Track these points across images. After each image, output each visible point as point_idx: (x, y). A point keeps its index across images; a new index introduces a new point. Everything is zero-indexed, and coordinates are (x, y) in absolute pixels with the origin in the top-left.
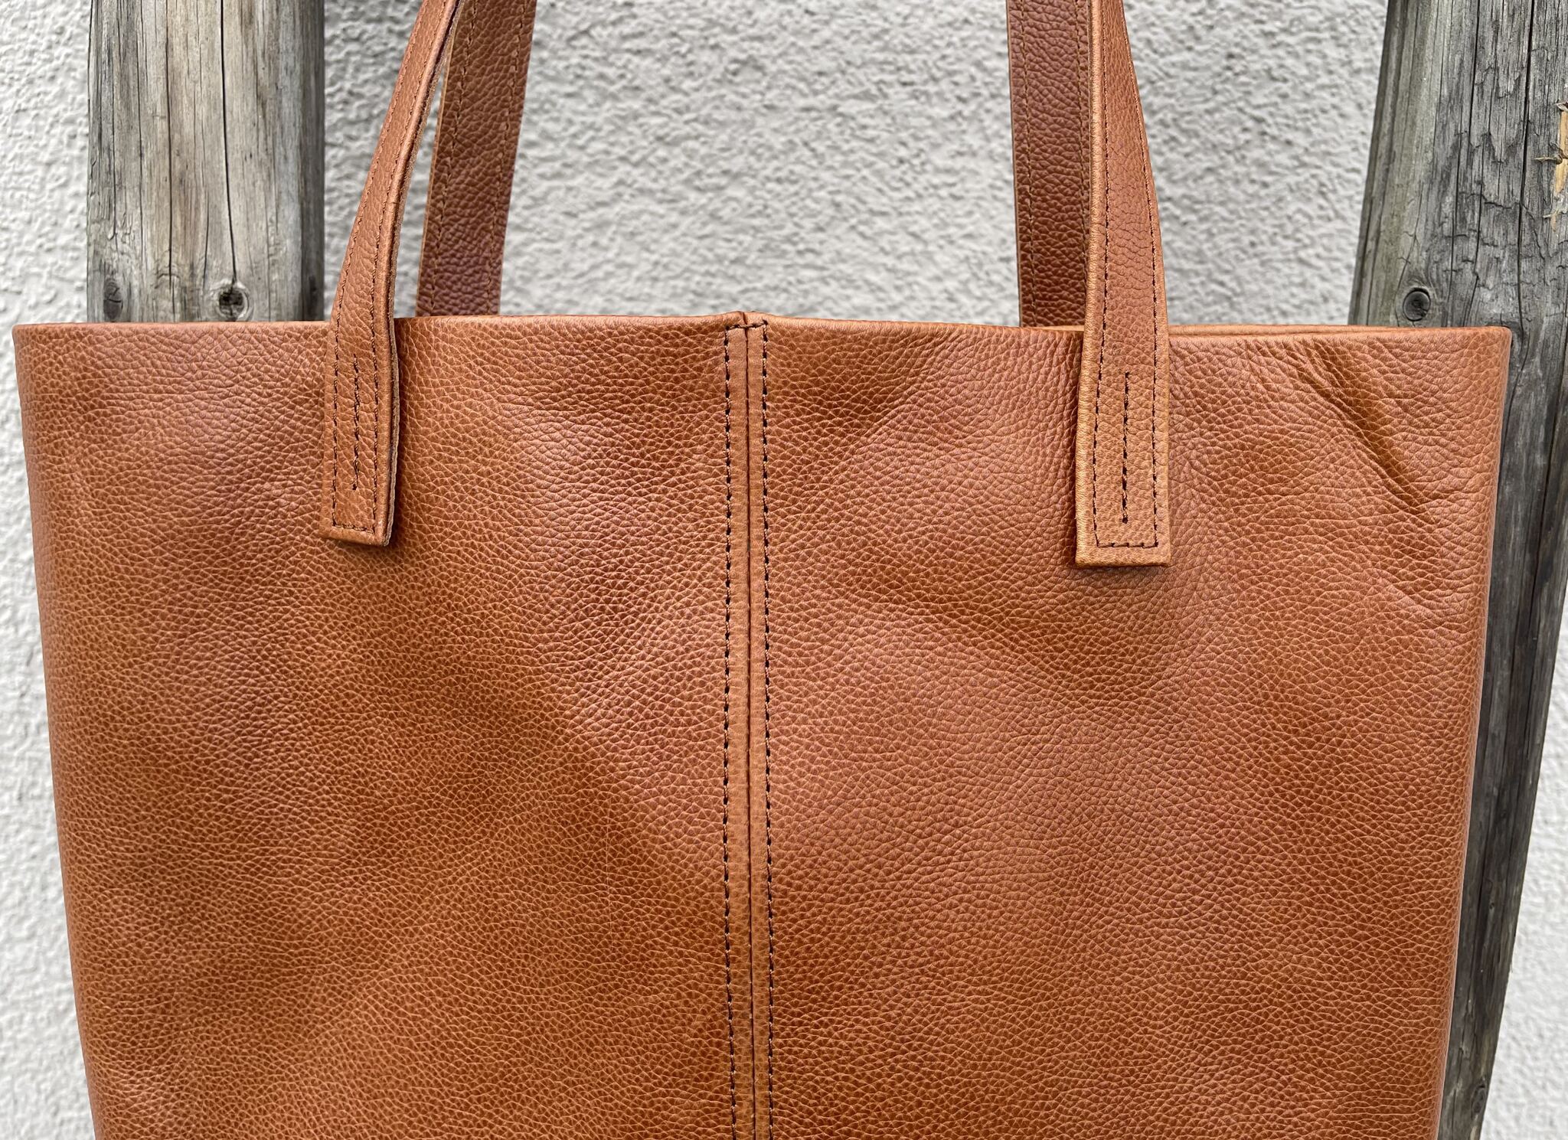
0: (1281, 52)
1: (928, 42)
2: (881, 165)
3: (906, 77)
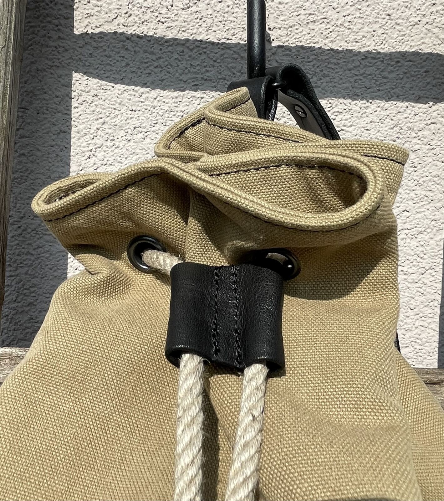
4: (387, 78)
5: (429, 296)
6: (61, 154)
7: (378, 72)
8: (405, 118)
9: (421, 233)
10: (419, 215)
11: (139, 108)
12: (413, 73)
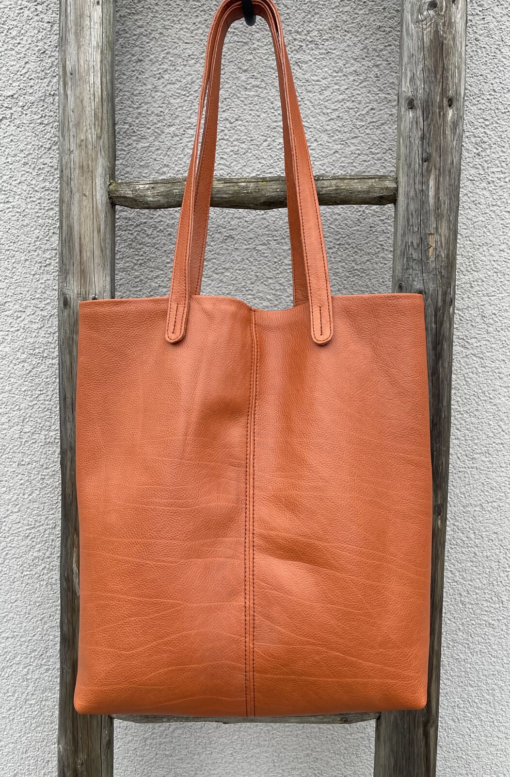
0: (386, 225)
1: (281, 228)
2: (269, 264)
3: (275, 238)
4: (358, 14)
5: (388, 169)
6: (140, 77)
7: (352, 10)
8: (371, 42)
9: (383, 124)
10: (382, 112)
11: (191, 41)
12: (375, 10)
